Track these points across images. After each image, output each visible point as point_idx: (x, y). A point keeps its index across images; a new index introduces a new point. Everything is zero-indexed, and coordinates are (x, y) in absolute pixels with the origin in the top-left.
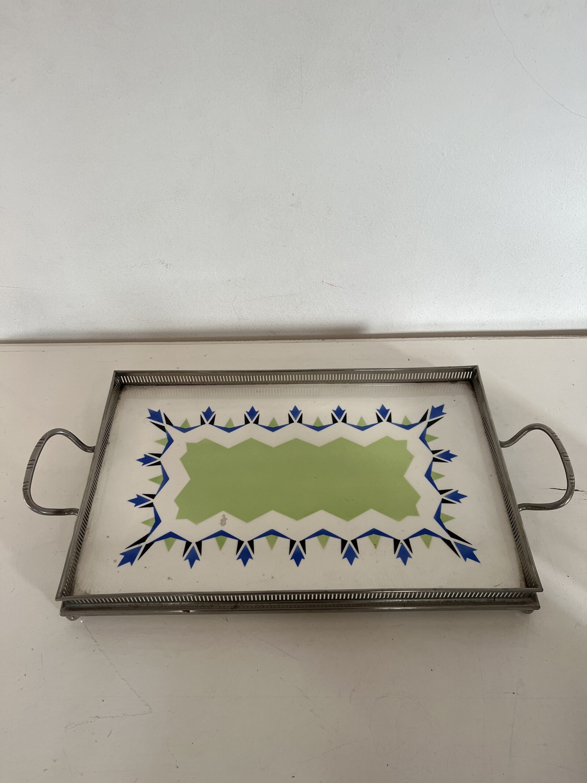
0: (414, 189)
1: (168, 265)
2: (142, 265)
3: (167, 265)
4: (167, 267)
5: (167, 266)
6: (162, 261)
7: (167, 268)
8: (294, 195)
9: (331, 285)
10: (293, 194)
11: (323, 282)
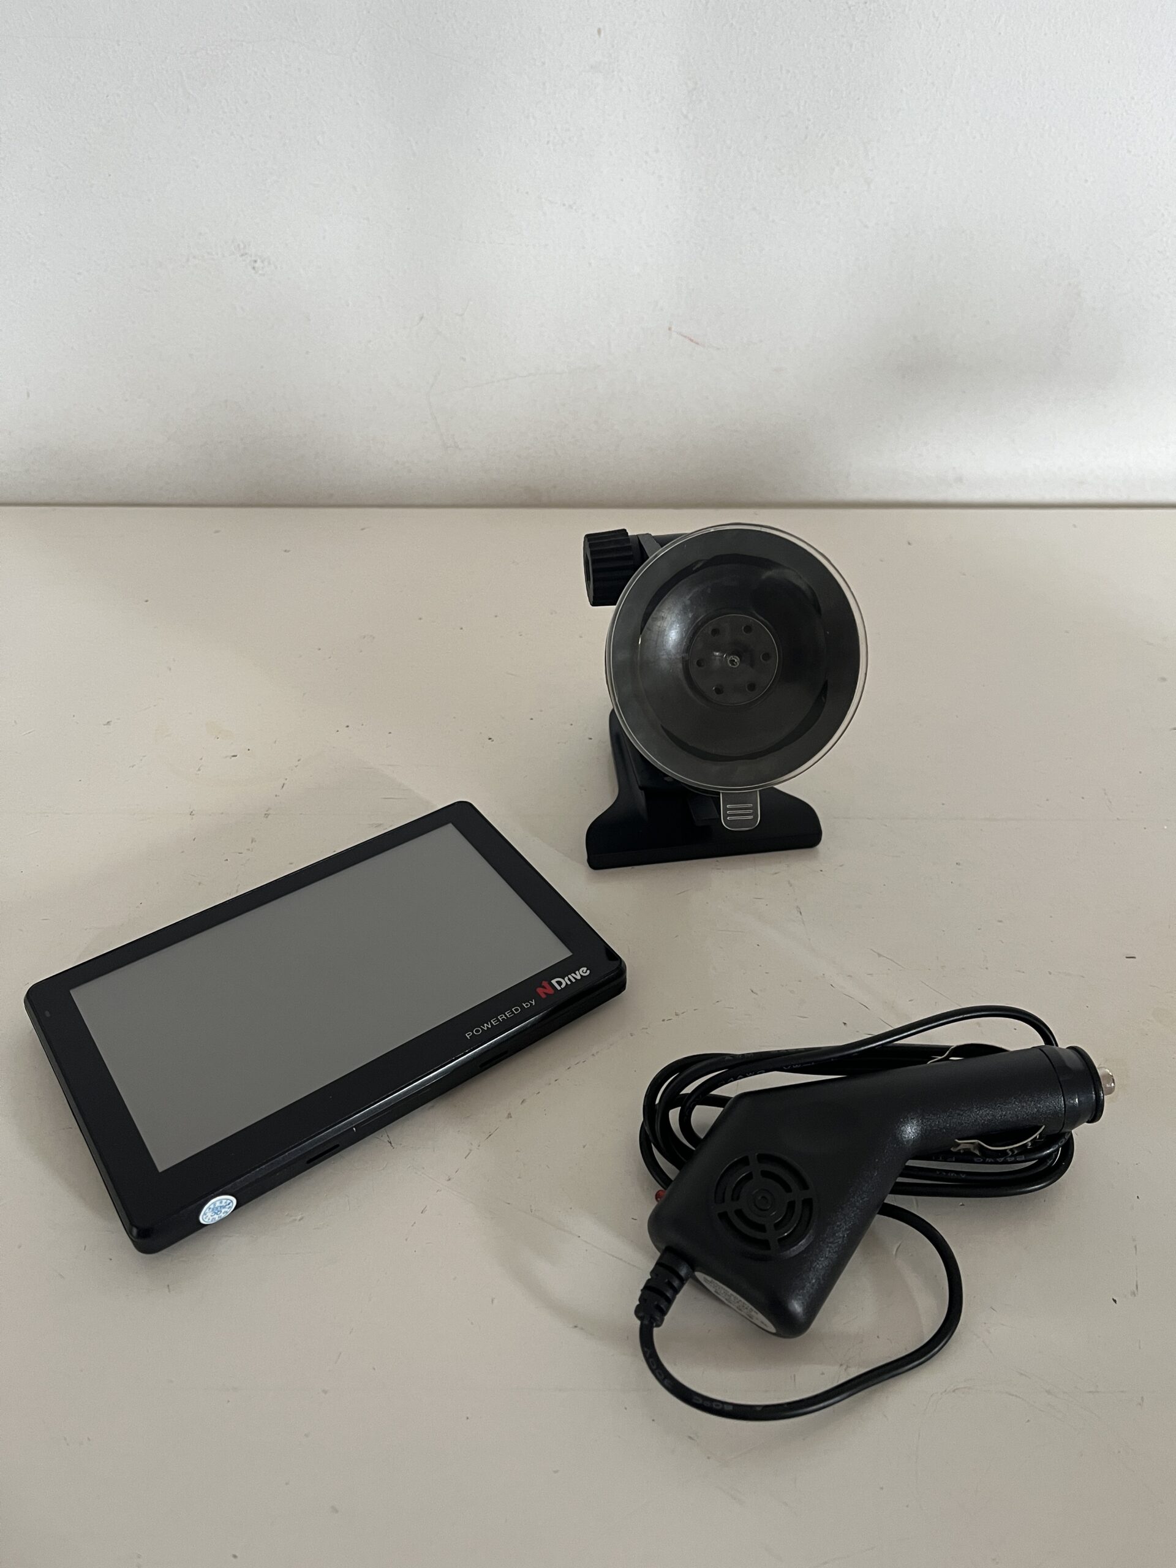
0: (920, 28)
1: (259, 261)
2: (188, 260)
3: (255, 261)
4: (254, 268)
5: (257, 265)
6: (242, 246)
7: (253, 271)
8: (602, 32)
9: (692, 340)
10: (599, 31)
11: (670, 329)
